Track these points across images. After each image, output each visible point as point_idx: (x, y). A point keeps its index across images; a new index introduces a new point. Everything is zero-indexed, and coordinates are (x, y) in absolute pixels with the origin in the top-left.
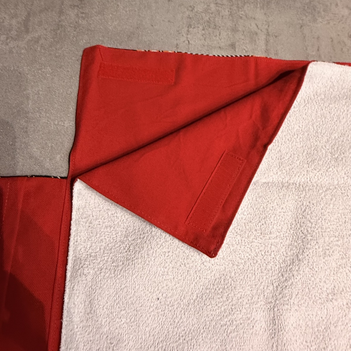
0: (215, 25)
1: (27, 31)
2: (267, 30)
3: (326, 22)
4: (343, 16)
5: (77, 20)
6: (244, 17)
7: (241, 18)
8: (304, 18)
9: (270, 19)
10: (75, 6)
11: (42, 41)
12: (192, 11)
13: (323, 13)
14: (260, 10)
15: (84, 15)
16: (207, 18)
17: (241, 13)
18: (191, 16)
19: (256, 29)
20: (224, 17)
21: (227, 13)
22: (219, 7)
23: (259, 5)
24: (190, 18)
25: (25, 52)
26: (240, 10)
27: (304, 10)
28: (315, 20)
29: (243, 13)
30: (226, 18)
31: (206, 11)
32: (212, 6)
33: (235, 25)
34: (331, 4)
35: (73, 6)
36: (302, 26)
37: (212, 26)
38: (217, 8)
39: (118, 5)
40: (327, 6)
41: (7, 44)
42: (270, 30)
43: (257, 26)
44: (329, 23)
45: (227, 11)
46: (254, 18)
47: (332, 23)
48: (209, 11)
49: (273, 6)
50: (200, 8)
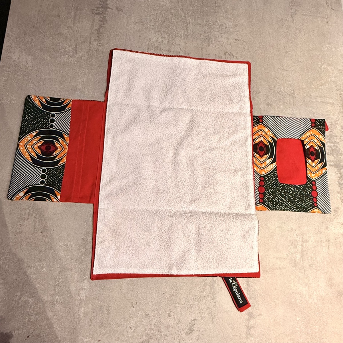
0: (160, 49)
1: (76, 53)
3: (214, 46)
4: (224, 43)
5: (97, 47)
6: (174, 44)
8: (204, 44)
9: (187, 45)
11: (83, 58)
12: (150, 41)
13: (214, 41)
14: (183, 40)
15: (100, 45)
16: (156, 45)
18: (149, 44)
19: (179, 50)
20: (165, 44)
21: (167, 42)
22: (163, 39)
23: (182, 38)
24: (149, 45)
25: (76, 63)
26: (173, 40)
27: (205, 40)
28: (209, 45)
29: (174, 42)
31: (157, 41)
32: (160, 38)
33: (170, 48)
34: (219, 36)
35: (95, 40)
36: (202, 49)
37: (159, 49)
38: (162, 40)
39: (116, 39)
40: (217, 37)
41: (69, 59)
42: (186, 51)
43: (180, 49)
44: (216, 47)
45: (167, 41)
46: (179, 45)
48: (158, 41)
49: (189, 37)
50: (153, 40)
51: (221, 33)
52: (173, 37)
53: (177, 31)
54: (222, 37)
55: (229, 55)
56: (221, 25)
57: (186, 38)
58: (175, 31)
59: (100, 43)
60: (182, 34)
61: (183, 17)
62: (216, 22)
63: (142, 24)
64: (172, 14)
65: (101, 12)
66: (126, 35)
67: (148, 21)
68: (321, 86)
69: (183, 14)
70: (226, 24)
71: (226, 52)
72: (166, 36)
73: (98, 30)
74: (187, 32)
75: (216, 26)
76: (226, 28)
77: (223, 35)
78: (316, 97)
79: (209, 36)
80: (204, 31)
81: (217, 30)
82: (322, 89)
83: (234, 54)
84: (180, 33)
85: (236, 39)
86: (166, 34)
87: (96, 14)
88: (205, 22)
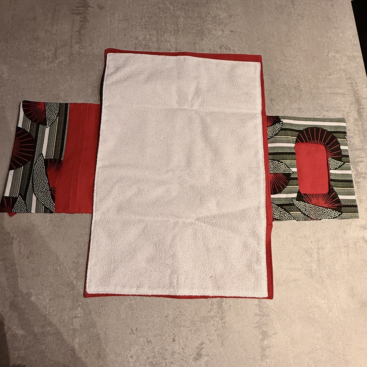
0: (149, 47)
1: (57, 59)
2: (176, 47)
4: (218, 36)
5: (79, 50)
6: (164, 41)
7: (163, 42)
8: (197, 38)
9: (178, 41)
10: (77, 42)
11: (64, 63)
12: (137, 40)
13: (207, 35)
14: (173, 36)
15: (82, 47)
16: (144, 44)
17: (162, 39)
19: (170, 48)
20: (154, 42)
21: (155, 39)
22: (151, 36)
23: (172, 34)
24: (136, 44)
25: (57, 69)
26: (162, 37)
27: (197, 34)
28: (202, 40)
29: (164, 38)
30: (154, 43)
31: (144, 39)
32: (148, 36)
33: (159, 46)
34: (213, 29)
36: (195, 44)
37: (147, 47)
39: (99, 40)
40: (210, 30)
41: (49, 66)
43: (171, 46)
44: (210, 41)
45: (155, 38)
46: (170, 41)
47: (211, 41)
48: (146, 39)
49: (180, 33)
50: (141, 38)
51: (215, 25)
52: (162, 33)
53: (167, 26)
54: (216, 29)
55: (226, 49)
56: (215, 17)
57: (177, 34)
58: (164, 26)
59: (82, 46)
60: (172, 30)
61: (172, 11)
62: (209, 13)
63: (127, 21)
64: (160, 9)
65: (81, 12)
66: (110, 35)
67: (133, 18)
68: (329, 75)
69: (172, 7)
70: (220, 15)
71: (222, 46)
72: (154, 33)
73: (79, 31)
74: (177, 27)
75: (209, 17)
76: (220, 19)
77: (217, 27)
78: (324, 88)
79: (202, 29)
80: (196, 24)
81: (210, 22)
82: (330, 79)
83: (231, 48)
84: (170, 29)
85: (231, 31)
86: (154, 31)
87: (76, 14)
88: (196, 15)
